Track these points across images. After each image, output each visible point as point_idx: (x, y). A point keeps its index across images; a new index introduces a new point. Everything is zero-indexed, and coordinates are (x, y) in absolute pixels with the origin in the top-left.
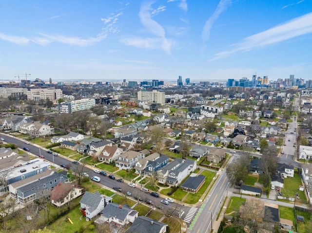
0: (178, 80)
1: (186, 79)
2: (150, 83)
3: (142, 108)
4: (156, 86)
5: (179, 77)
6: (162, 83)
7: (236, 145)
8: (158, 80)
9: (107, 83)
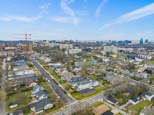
0: (140, 40)
1: (146, 40)
2: (123, 42)
3: (102, 54)
4: (126, 43)
5: (141, 39)
6: (130, 42)
7: (137, 78)
8: (128, 41)
9: (101, 42)
